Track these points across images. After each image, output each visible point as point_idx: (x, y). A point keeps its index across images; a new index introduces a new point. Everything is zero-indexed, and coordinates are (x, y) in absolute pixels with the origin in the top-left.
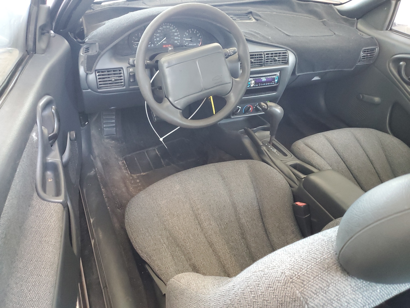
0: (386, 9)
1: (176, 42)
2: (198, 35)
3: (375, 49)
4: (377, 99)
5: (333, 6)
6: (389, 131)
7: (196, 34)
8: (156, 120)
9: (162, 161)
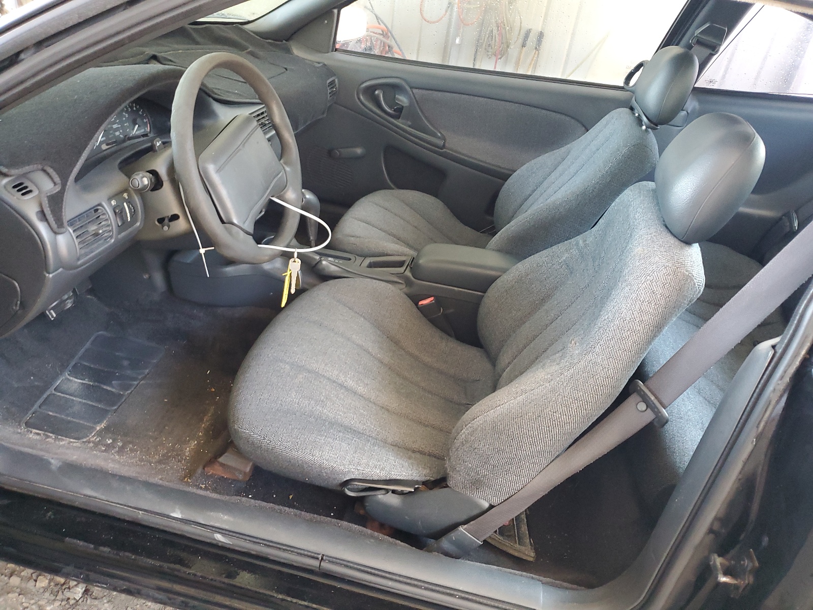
0: (326, 22)
1: (117, 133)
2: (140, 113)
3: (335, 80)
4: (359, 151)
5: (240, 26)
6: (392, 186)
7: (138, 111)
8: (55, 315)
9: (109, 388)
